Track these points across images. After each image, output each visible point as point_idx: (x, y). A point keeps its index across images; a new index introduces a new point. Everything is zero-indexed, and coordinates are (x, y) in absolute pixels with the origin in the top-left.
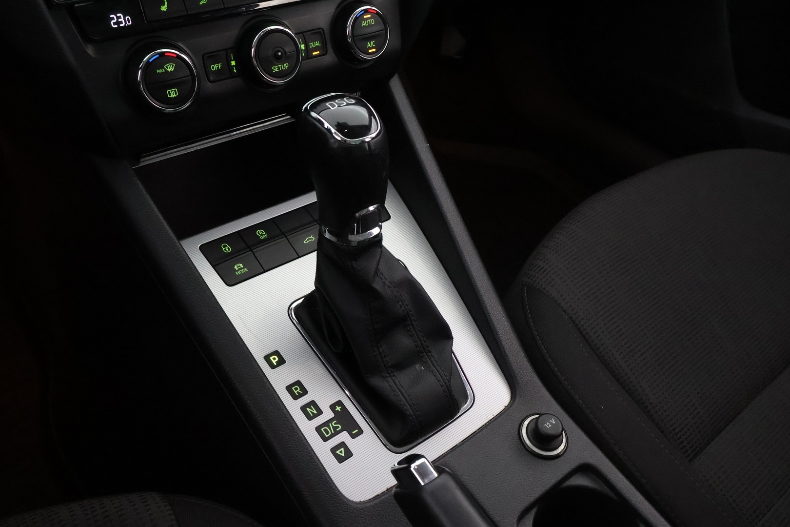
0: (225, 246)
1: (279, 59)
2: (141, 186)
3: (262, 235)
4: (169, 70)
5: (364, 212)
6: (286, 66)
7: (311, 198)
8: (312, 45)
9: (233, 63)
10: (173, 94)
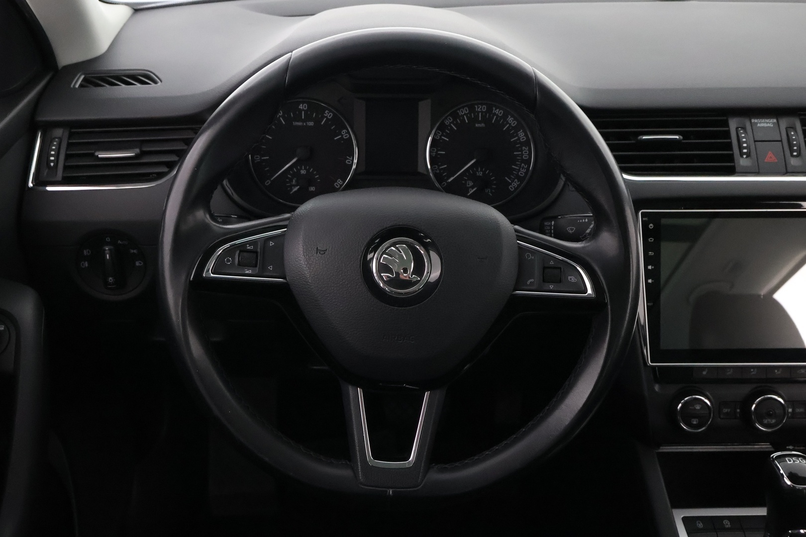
0: (699, 523)
1: (770, 416)
2: (659, 469)
3: (727, 524)
4: (696, 408)
5: (796, 531)
6: (774, 421)
7: (762, 512)
8: (798, 410)
9: (738, 410)
10: (695, 422)
